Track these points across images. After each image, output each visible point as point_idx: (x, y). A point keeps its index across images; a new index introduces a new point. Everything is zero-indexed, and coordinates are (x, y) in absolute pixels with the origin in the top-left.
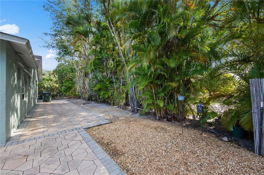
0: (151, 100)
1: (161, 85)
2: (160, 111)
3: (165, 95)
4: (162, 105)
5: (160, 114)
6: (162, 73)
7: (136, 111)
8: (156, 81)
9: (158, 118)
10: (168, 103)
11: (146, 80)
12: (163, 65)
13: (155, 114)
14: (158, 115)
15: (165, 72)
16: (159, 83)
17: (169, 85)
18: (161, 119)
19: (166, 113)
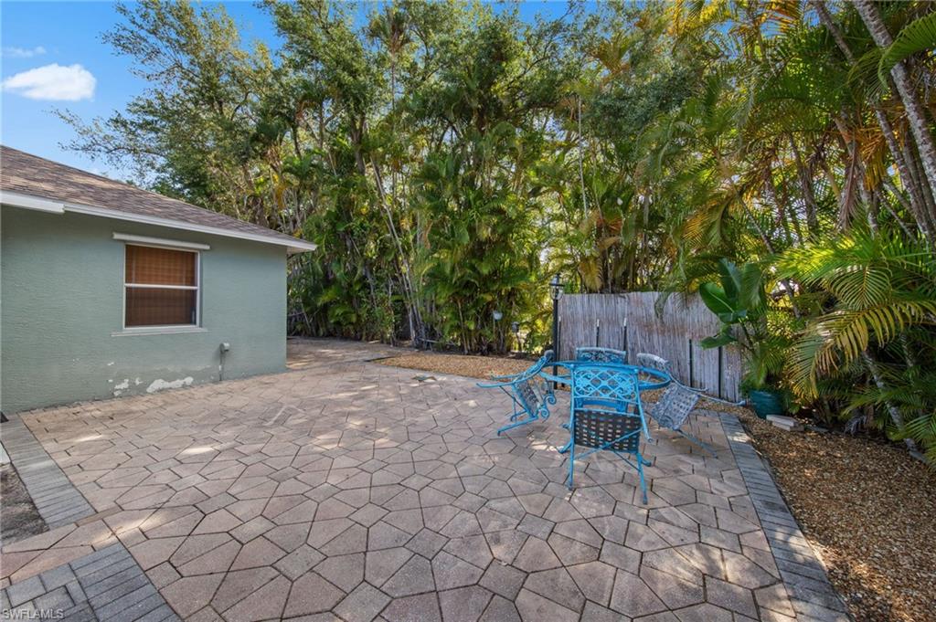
0: (456, 322)
1: (472, 297)
2: (470, 341)
3: (478, 312)
4: (472, 327)
5: (471, 346)
6: (472, 280)
7: (425, 346)
8: (464, 292)
9: (466, 352)
10: (483, 326)
11: (448, 290)
12: (473, 268)
13: (462, 348)
14: (467, 347)
15: (476, 279)
16: (468, 295)
17: (482, 298)
18: (472, 352)
19: (480, 343)
